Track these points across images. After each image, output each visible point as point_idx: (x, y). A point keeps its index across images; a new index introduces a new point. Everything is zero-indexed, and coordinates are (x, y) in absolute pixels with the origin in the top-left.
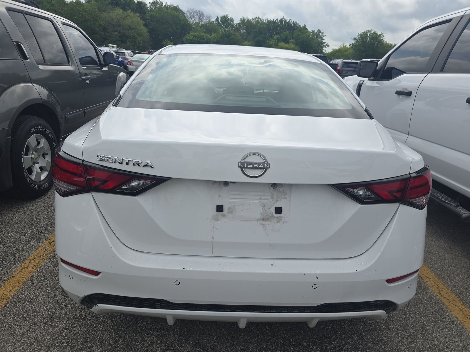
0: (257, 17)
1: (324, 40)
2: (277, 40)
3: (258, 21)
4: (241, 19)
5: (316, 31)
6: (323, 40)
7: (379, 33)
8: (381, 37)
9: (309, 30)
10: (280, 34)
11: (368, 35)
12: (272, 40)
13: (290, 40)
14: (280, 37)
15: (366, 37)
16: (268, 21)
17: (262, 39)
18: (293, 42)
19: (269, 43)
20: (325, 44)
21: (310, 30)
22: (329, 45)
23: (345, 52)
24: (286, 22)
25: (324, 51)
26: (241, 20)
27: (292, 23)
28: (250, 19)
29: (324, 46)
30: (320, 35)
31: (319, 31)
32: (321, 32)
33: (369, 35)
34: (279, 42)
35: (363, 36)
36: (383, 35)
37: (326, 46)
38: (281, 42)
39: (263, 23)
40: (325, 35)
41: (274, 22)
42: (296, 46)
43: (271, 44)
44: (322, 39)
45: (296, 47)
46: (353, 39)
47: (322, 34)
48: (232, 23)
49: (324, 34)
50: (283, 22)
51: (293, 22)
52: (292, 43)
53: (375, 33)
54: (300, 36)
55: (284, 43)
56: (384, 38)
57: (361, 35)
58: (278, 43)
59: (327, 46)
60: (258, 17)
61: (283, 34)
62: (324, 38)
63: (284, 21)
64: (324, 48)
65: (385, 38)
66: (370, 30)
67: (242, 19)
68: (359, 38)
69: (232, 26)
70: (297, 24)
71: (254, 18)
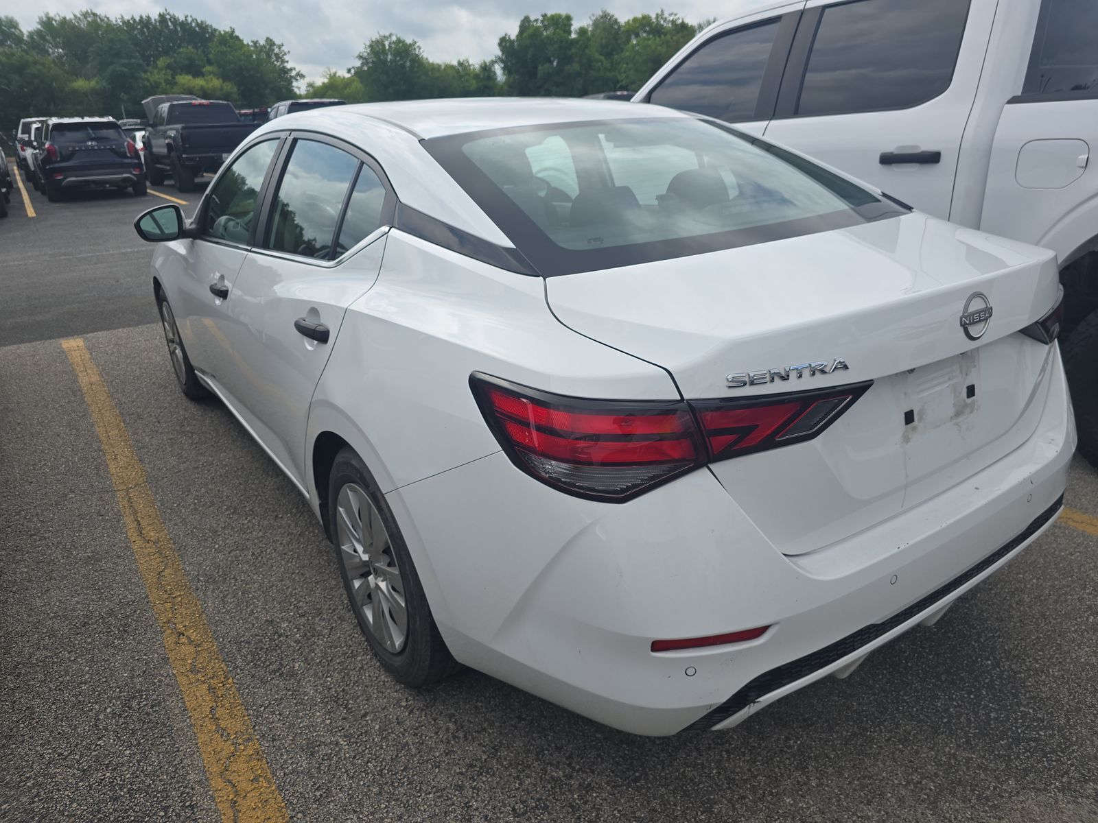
0: (87, 13)
1: (287, 62)
2: (168, 71)
3: (94, 21)
4: (41, 19)
5: (262, 42)
6: (286, 64)
7: (409, 41)
8: (415, 49)
9: (245, 42)
10: (171, 53)
11: (387, 47)
12: (156, 71)
13: (205, 66)
14: (175, 61)
15: (384, 52)
16: (126, 23)
17: (125, 69)
18: (214, 74)
19: (151, 79)
20: (293, 73)
21: (247, 40)
22: (304, 74)
23: (345, 88)
24: (175, 21)
25: (296, 90)
26: (42, 22)
27: (194, 25)
28: (68, 18)
29: (291, 77)
30: (275, 51)
31: (269, 42)
32: (274, 44)
33: (390, 47)
34: (177, 75)
35: (377, 48)
36: (417, 45)
37: (298, 78)
38: (181, 74)
39: (110, 28)
40: (286, 51)
41: (145, 22)
42: (224, 81)
43: (155, 82)
44: (283, 61)
45: (225, 84)
46: (357, 57)
47: (280, 49)
48: (13, 30)
49: (283, 48)
50: (170, 24)
51: (197, 23)
52: (212, 76)
53: (399, 41)
54: (228, 56)
55: (190, 77)
56: (421, 50)
57: (371, 46)
58: (174, 78)
59: (301, 78)
60: (89, 11)
61: (181, 53)
62: (286, 58)
63: (170, 19)
64: (295, 84)
65: (424, 51)
66: (387, 34)
67: (45, 19)
68: (368, 54)
69: (18, 40)
70: (207, 26)
71: (79, 15)
